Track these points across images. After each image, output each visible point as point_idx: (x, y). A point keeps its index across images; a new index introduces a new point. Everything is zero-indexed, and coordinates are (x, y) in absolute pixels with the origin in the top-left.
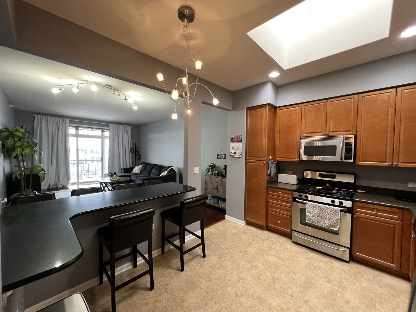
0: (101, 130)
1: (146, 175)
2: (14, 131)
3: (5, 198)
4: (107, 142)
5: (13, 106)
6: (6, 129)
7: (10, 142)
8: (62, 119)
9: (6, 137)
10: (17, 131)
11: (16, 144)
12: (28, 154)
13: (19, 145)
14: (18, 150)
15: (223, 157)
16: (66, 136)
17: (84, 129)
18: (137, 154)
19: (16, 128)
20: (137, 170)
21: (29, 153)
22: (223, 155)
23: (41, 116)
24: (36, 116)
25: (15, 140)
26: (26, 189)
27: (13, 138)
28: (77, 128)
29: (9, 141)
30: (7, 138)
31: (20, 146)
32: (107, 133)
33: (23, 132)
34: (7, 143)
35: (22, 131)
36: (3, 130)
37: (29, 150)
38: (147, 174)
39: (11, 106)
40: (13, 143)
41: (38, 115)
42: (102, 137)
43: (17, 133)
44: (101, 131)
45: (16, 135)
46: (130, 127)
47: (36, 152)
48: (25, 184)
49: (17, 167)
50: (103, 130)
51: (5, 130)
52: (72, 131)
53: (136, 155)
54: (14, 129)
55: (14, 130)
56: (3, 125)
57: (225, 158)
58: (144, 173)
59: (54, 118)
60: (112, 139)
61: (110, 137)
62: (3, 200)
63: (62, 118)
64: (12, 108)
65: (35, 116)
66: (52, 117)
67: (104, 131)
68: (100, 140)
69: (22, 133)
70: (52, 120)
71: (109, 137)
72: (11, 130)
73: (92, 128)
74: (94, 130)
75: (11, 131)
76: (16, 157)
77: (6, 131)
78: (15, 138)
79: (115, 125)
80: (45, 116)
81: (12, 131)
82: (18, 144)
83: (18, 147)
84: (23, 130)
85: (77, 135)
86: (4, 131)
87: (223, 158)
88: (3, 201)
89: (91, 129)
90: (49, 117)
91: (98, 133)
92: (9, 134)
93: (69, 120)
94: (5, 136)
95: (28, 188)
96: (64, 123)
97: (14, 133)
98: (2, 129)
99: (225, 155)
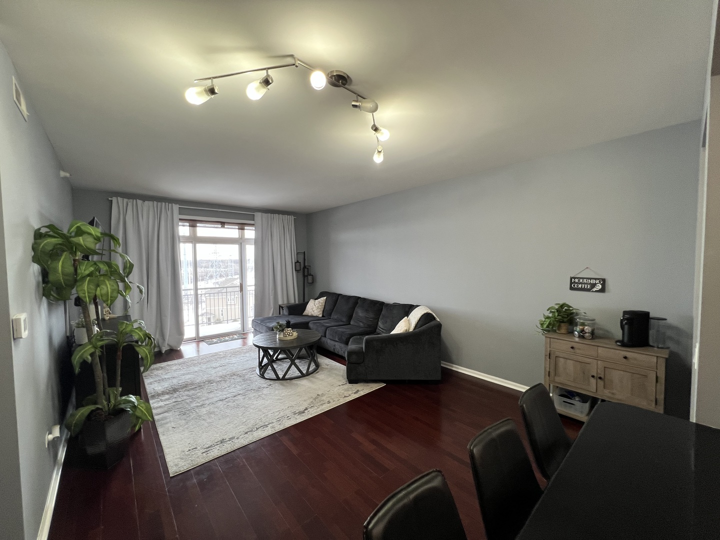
0: (237, 227)
1: (342, 321)
2: (73, 234)
3: (55, 424)
4: (250, 251)
5: (68, 175)
6: (51, 227)
7: (62, 267)
8: (166, 204)
9: (52, 250)
10: (80, 232)
11: (79, 271)
12: (111, 297)
13: (87, 272)
14: (86, 289)
15: (594, 285)
16: (174, 240)
17: (207, 225)
18: (306, 274)
19: (78, 225)
20: (314, 308)
21: (112, 293)
22: (593, 281)
23: (125, 200)
24: (114, 200)
25: (77, 258)
26: (108, 389)
27: (71, 253)
28: (193, 224)
29: (60, 263)
30: (54, 254)
31: (89, 275)
32: (250, 233)
33: (97, 236)
34: (55, 270)
35: (93, 233)
36: (43, 230)
37: (113, 286)
38: (344, 320)
39: (62, 174)
40: (72, 269)
41: (119, 198)
42: (240, 242)
43: (81, 240)
44: (239, 229)
45: (80, 245)
46: (292, 218)
47: (130, 288)
48: (105, 375)
49: (83, 327)
50: (242, 227)
51: (47, 230)
52: (184, 230)
53: (304, 276)
54: (73, 229)
55: (72, 232)
56: (41, 216)
57: (603, 290)
58: (334, 316)
59: (151, 203)
60: (260, 244)
61: (256, 242)
62: (50, 433)
63: (165, 202)
64: (65, 178)
65: (112, 200)
66: (146, 202)
67: (243, 229)
68: (236, 247)
69: (95, 239)
70: (147, 207)
71: (254, 241)
72: (65, 231)
73: (223, 224)
74: (226, 226)
75: (64, 235)
76: (79, 302)
77: (51, 233)
78: (75, 252)
79: (265, 215)
80: (131, 200)
81: (68, 235)
82: (85, 269)
83: (84, 278)
84: (95, 231)
85: (194, 240)
86: (46, 235)
87: (595, 289)
88: (51, 437)
89: (220, 226)
90: (140, 202)
91: (232, 232)
92: (60, 242)
93: (178, 206)
94: (50, 248)
95: (112, 383)
96: (169, 213)
97: (75, 240)
98: (39, 229)
99: (603, 281)
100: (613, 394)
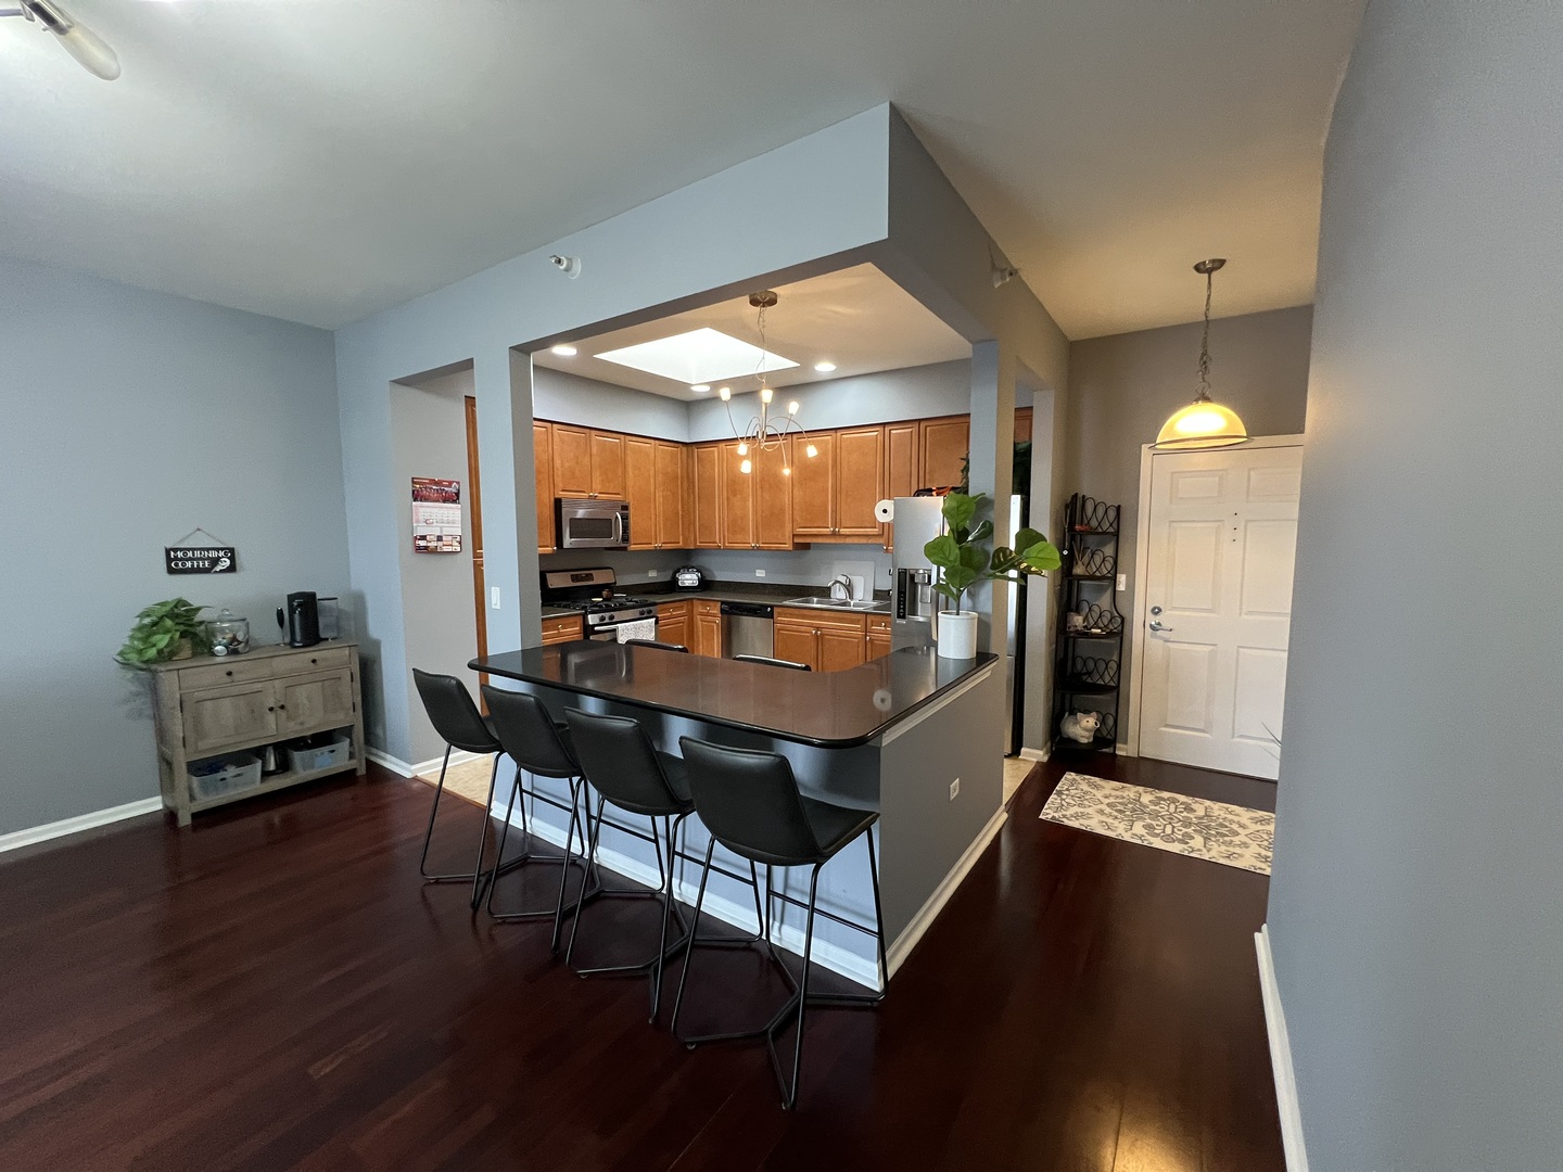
15: (215, 561)
22: (213, 554)
57: (232, 568)
87: (218, 568)
99: (231, 553)
100: (302, 724)
